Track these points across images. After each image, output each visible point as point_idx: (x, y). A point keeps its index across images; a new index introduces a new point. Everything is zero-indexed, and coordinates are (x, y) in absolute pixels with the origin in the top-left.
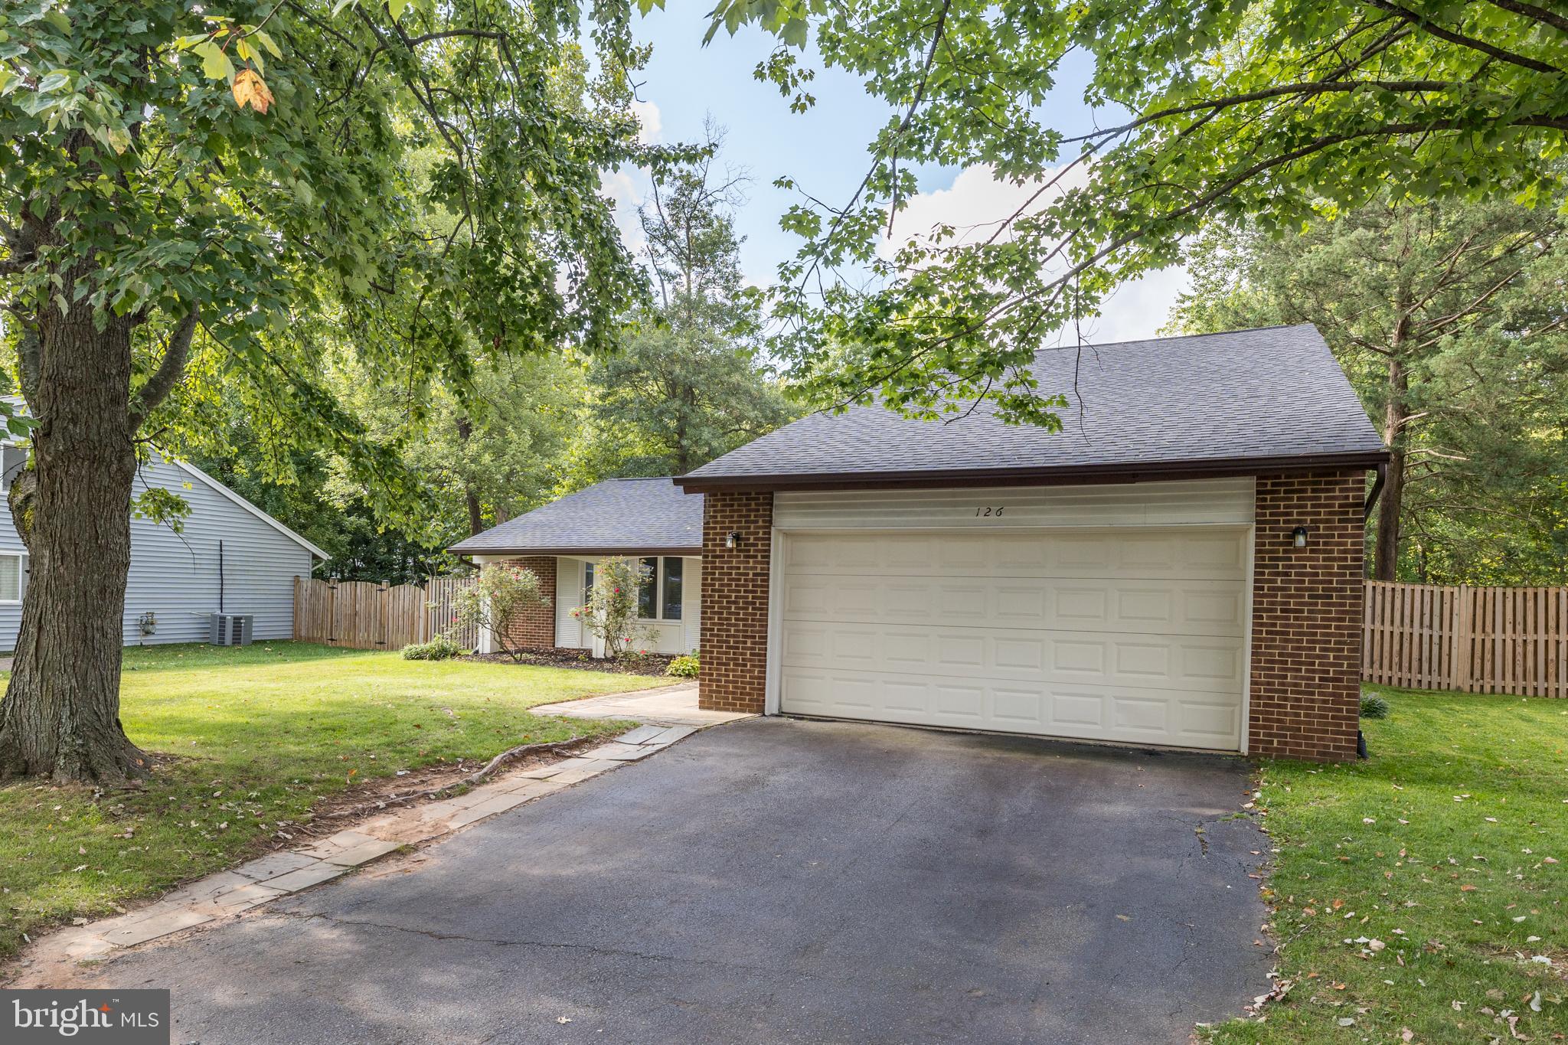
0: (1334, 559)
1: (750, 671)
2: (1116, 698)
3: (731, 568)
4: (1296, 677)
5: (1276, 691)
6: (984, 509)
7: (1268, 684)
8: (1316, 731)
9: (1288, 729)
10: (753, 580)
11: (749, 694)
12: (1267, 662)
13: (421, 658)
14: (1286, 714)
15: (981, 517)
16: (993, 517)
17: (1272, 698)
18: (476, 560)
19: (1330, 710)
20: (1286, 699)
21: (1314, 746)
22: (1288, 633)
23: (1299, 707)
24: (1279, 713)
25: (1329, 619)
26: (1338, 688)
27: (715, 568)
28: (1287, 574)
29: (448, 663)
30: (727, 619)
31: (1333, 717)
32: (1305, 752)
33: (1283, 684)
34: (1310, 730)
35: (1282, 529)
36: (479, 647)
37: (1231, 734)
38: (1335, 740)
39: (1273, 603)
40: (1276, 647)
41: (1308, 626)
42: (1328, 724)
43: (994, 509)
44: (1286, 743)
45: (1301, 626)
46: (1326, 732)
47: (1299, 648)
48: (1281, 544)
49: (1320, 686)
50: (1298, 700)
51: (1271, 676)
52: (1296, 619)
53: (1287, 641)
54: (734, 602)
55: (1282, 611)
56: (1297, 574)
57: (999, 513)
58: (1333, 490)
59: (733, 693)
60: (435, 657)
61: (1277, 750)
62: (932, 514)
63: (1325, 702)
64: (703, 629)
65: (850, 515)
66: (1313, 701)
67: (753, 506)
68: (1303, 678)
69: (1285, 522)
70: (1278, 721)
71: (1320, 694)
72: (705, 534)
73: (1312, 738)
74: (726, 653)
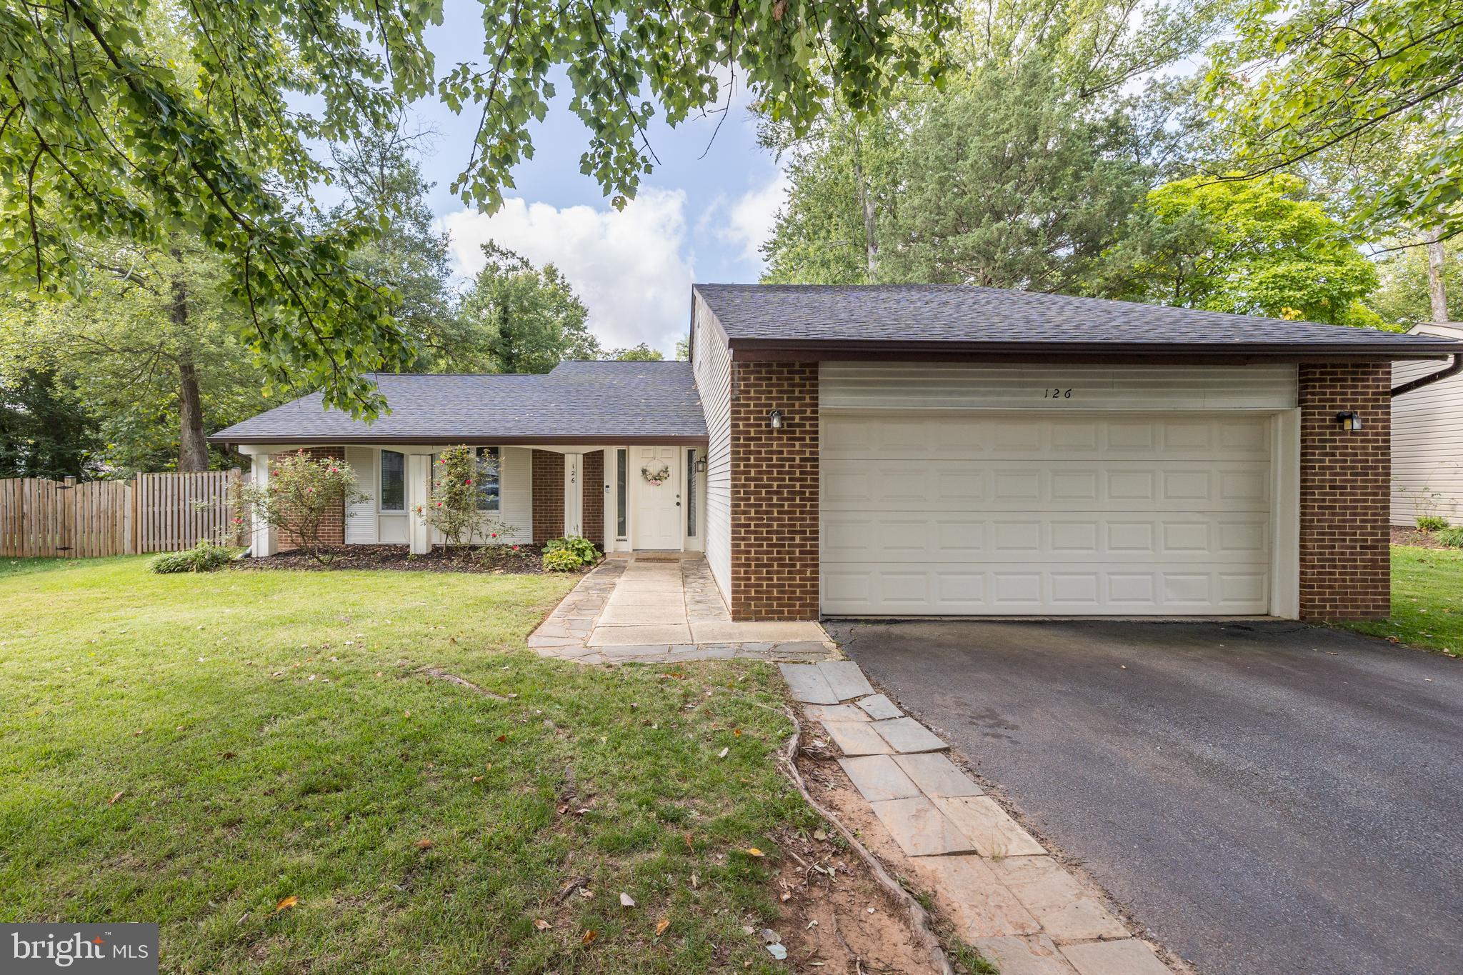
0: (1369, 441)
1: (799, 572)
2: (1165, 574)
3: (772, 452)
4: (1342, 547)
5: (1327, 560)
6: (1052, 391)
7: (1321, 554)
8: (1359, 594)
9: (1338, 594)
10: (800, 466)
11: (800, 599)
12: (1319, 534)
13: (184, 570)
14: (1336, 580)
15: (1050, 399)
16: (1062, 399)
17: (1323, 567)
18: (243, 450)
19: (1370, 574)
20: (1335, 567)
21: (1358, 607)
22: (1334, 508)
23: (1345, 574)
24: (1330, 580)
25: (1366, 494)
26: (1375, 554)
27: (750, 452)
28: (1333, 454)
29: (225, 574)
30: (767, 512)
31: (1372, 580)
32: (1352, 613)
33: (1332, 554)
34: (1355, 594)
35: (1329, 414)
36: (253, 549)
37: (1261, 599)
38: (1374, 600)
39: (1323, 481)
40: (1325, 521)
41: (1351, 501)
42: (1368, 587)
43: (1063, 390)
44: (1336, 607)
45: (1345, 501)
46: (1367, 594)
47: (1344, 521)
48: (1327, 427)
49: (1361, 554)
50: (1344, 567)
51: (1323, 547)
52: (1341, 494)
53: (1334, 514)
54: (777, 493)
55: (1331, 487)
56: (1341, 454)
57: (1068, 394)
58: (1367, 380)
59: (779, 599)
60: (203, 568)
61: (1330, 613)
62: (999, 394)
63: (1365, 567)
64: (734, 526)
65: (908, 393)
66: (1356, 567)
67: (797, 380)
68: (1348, 547)
69: (1331, 407)
70: (1330, 587)
71: (1362, 560)
72: (733, 412)
73: (1356, 600)
74: (767, 552)
